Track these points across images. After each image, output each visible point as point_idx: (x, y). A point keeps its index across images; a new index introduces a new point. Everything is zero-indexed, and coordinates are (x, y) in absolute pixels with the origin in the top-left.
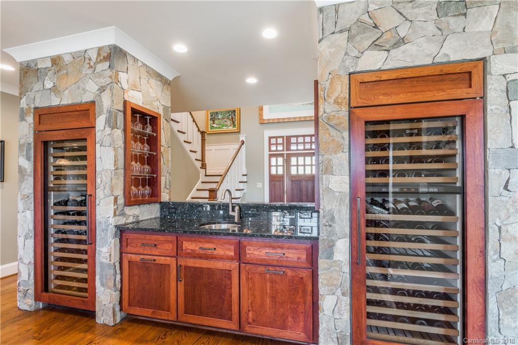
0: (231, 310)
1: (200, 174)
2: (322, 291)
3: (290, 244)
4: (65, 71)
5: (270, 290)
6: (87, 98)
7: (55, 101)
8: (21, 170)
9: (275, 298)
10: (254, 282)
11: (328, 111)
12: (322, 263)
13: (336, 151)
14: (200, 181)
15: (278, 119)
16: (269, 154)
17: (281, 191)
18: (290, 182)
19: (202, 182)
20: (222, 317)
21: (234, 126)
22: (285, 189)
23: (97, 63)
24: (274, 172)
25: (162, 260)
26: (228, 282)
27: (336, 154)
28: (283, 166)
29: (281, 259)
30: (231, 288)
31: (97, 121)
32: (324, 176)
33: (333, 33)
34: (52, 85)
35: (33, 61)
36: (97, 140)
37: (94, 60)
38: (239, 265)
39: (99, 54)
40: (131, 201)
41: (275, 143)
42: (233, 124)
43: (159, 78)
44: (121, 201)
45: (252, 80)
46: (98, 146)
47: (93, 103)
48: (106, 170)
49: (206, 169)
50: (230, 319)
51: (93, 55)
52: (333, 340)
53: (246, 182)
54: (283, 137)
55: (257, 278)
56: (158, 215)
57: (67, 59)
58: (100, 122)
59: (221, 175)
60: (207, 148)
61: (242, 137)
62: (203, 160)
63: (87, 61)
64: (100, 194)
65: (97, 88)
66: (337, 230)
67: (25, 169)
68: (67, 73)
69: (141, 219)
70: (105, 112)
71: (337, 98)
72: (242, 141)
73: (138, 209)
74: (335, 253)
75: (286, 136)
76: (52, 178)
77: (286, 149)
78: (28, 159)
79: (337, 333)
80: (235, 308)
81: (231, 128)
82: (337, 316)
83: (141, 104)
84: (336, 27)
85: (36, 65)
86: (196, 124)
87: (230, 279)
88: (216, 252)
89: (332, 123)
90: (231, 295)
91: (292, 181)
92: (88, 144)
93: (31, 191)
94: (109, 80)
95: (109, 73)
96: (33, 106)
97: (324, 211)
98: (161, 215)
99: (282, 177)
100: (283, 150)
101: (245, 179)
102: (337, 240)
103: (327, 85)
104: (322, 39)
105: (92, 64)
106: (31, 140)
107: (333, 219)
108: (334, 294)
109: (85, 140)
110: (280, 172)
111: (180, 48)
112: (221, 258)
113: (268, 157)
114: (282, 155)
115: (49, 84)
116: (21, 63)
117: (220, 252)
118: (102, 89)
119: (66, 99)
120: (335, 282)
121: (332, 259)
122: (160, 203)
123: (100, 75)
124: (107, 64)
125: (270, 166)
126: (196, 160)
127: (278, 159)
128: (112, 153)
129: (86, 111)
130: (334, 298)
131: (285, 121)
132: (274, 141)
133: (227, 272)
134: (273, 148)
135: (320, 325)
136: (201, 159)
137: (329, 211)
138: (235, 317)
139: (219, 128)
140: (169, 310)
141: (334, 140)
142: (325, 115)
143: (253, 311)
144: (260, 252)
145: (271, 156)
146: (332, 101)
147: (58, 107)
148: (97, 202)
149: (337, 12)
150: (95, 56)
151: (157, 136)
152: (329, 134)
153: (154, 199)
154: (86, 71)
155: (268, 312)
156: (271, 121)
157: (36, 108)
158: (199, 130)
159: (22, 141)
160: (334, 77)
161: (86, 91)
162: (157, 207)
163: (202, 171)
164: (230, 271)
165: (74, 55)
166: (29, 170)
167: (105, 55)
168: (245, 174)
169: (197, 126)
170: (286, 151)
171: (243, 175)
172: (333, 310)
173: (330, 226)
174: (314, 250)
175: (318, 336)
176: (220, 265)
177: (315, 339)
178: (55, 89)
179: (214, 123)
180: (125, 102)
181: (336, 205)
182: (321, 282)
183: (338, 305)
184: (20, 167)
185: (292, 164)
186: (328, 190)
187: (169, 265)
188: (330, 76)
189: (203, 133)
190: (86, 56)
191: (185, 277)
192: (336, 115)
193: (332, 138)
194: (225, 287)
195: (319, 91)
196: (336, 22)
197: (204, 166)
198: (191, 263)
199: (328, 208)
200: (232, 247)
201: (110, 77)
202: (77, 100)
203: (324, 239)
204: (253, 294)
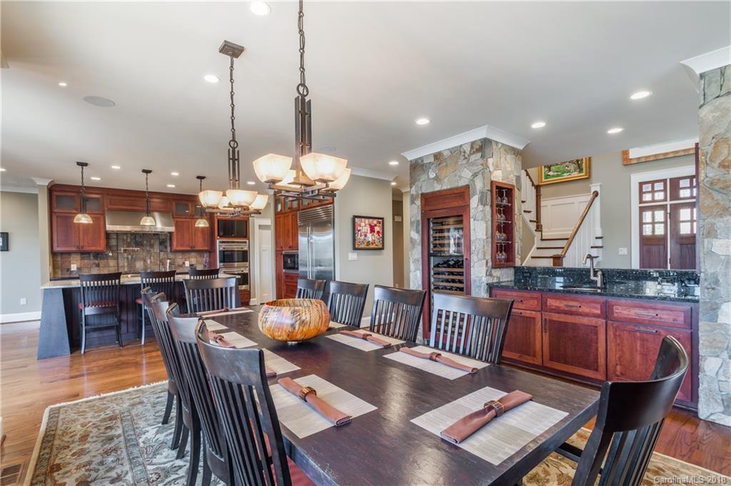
0: (597, 362)
1: (535, 238)
2: (702, 352)
3: (664, 305)
4: (444, 164)
5: (640, 347)
6: (462, 183)
7: (437, 188)
8: (412, 241)
9: (646, 355)
10: (623, 339)
11: (710, 175)
12: (703, 326)
13: (721, 214)
14: (535, 246)
15: (655, 155)
16: (640, 207)
17: (662, 259)
18: (678, 246)
19: (538, 248)
20: (587, 367)
21: (581, 170)
22: (669, 257)
23: (471, 154)
24: (648, 231)
25: (528, 313)
26: (595, 337)
27: (722, 217)
28: (665, 223)
29: (654, 319)
30: (597, 343)
31: (471, 201)
32: (706, 240)
33: (718, 97)
34: (435, 175)
35: (420, 158)
36: (471, 215)
37: (468, 152)
38: (606, 322)
39: (472, 147)
40: (497, 265)
41: (650, 190)
42: (579, 168)
43: (513, 152)
44: (490, 264)
45: (615, 131)
46: (472, 220)
47: (467, 187)
48: (480, 240)
49: (541, 231)
50: (596, 370)
51: (468, 149)
52: (716, 401)
53: (602, 247)
54: (664, 181)
55: (626, 335)
56: (513, 278)
57: (446, 154)
58: (474, 202)
59: (567, 239)
60: (543, 203)
61: (595, 187)
62: (538, 221)
63: (463, 154)
64: (474, 258)
65: (471, 174)
66: (722, 293)
67: (416, 241)
68: (447, 165)
69: (501, 280)
70: (478, 192)
71: (723, 161)
72: (594, 192)
73: (500, 272)
74: (719, 316)
75: (671, 179)
76: (432, 246)
77: (671, 197)
78: (418, 232)
79: (722, 395)
80: (602, 361)
81: (576, 174)
82: (723, 378)
83: (501, 181)
84: (721, 89)
85: (422, 161)
86: (530, 178)
87: (596, 334)
88: (581, 310)
89: (717, 187)
90: (597, 349)
91: (681, 245)
92: (464, 219)
93: (420, 256)
94: (481, 167)
95: (481, 161)
96: (420, 192)
97: (706, 274)
98: (515, 279)
99: (663, 239)
100: (665, 199)
101: (599, 243)
102: (722, 303)
103: (710, 149)
104: (704, 104)
105: (466, 156)
106: (419, 218)
107: (717, 282)
108: (718, 356)
109: (462, 216)
110: (660, 230)
111: (538, 125)
112: (587, 315)
113: (638, 210)
114: (664, 207)
115: (432, 175)
116: (411, 161)
117: (585, 309)
118: (475, 175)
119: (445, 185)
120: (720, 345)
121: (716, 321)
122: (515, 267)
123: (473, 164)
124: (480, 154)
125: (641, 224)
126: (531, 221)
127: (656, 213)
128: (484, 225)
129: (462, 194)
130: (719, 361)
131: (667, 157)
132: (647, 188)
133: (592, 328)
134: (647, 197)
135: (701, 384)
136: (535, 220)
137: (712, 274)
138: (602, 369)
139: (558, 176)
140: (534, 356)
141: (718, 204)
142: (707, 179)
143: (621, 365)
144: (630, 311)
145: (642, 210)
146: (716, 165)
147: (439, 191)
148: (472, 265)
149: (722, 74)
150: (469, 149)
151: (512, 206)
152: (713, 198)
153: (510, 263)
154: (462, 161)
155: (638, 367)
156: (643, 160)
157: (422, 194)
158: (533, 185)
159: (413, 219)
160: (718, 141)
161: (463, 177)
162: (511, 271)
163: (538, 235)
164: (596, 327)
165: (452, 151)
166: (418, 241)
167: (478, 147)
168: (600, 235)
169: (531, 180)
170: (671, 200)
171: (597, 238)
172: (717, 373)
173: (713, 289)
174: (694, 313)
175: (698, 397)
176: (585, 320)
177: (694, 400)
178: (437, 179)
179: (550, 171)
180: (492, 182)
181: (721, 269)
182: (702, 344)
183: (723, 366)
184: (411, 238)
185: (681, 219)
186: (711, 253)
187: (534, 318)
188: (714, 141)
189: (538, 188)
190: (462, 149)
191: (550, 329)
192: (721, 179)
193: (716, 202)
194: (591, 341)
195: (700, 157)
196: (721, 86)
197: (539, 228)
198: (556, 317)
199: (710, 271)
200: (599, 306)
201: (482, 165)
202: (455, 185)
203: (705, 302)
204: (622, 350)
